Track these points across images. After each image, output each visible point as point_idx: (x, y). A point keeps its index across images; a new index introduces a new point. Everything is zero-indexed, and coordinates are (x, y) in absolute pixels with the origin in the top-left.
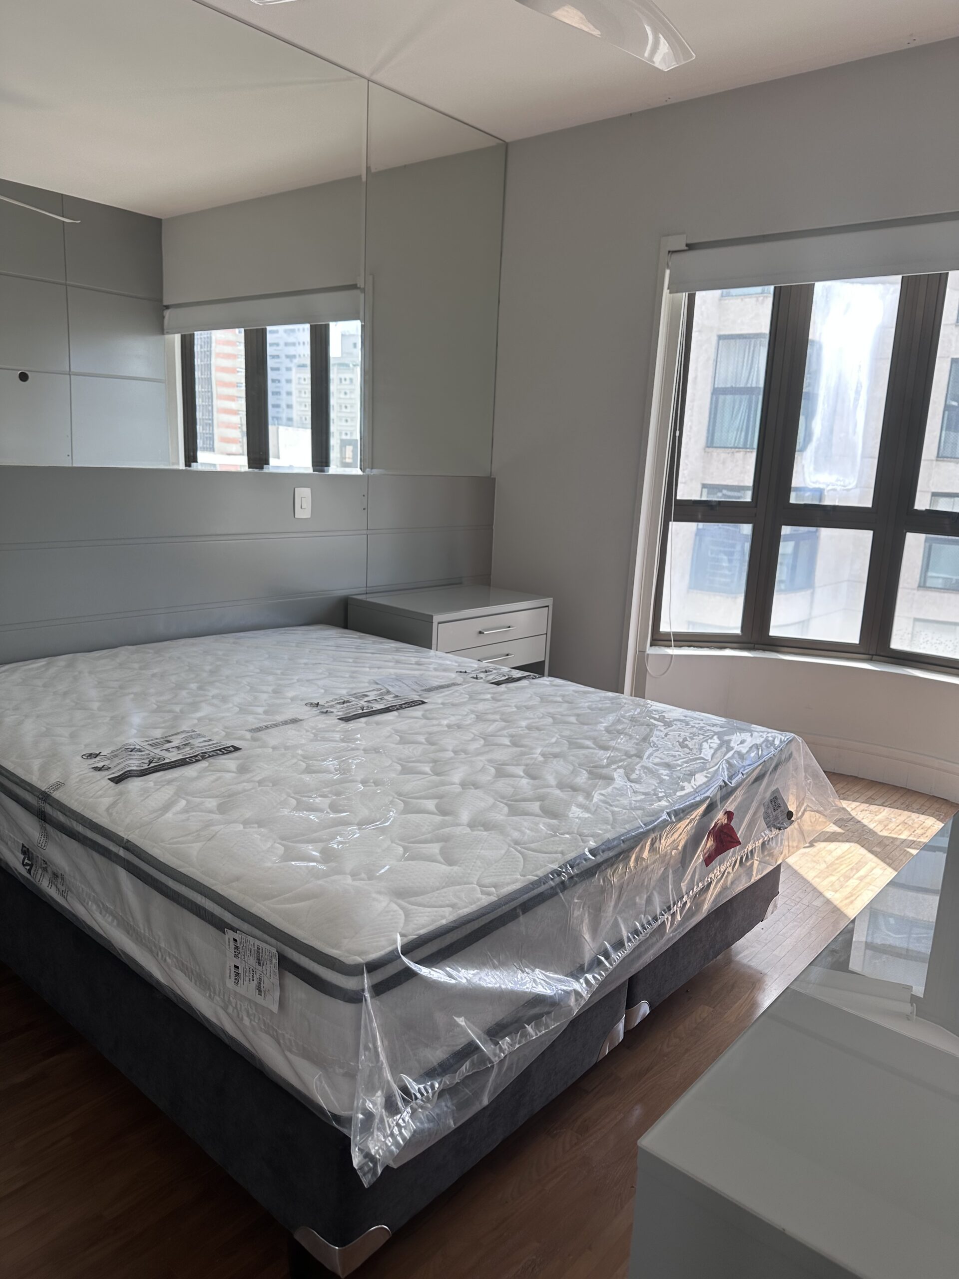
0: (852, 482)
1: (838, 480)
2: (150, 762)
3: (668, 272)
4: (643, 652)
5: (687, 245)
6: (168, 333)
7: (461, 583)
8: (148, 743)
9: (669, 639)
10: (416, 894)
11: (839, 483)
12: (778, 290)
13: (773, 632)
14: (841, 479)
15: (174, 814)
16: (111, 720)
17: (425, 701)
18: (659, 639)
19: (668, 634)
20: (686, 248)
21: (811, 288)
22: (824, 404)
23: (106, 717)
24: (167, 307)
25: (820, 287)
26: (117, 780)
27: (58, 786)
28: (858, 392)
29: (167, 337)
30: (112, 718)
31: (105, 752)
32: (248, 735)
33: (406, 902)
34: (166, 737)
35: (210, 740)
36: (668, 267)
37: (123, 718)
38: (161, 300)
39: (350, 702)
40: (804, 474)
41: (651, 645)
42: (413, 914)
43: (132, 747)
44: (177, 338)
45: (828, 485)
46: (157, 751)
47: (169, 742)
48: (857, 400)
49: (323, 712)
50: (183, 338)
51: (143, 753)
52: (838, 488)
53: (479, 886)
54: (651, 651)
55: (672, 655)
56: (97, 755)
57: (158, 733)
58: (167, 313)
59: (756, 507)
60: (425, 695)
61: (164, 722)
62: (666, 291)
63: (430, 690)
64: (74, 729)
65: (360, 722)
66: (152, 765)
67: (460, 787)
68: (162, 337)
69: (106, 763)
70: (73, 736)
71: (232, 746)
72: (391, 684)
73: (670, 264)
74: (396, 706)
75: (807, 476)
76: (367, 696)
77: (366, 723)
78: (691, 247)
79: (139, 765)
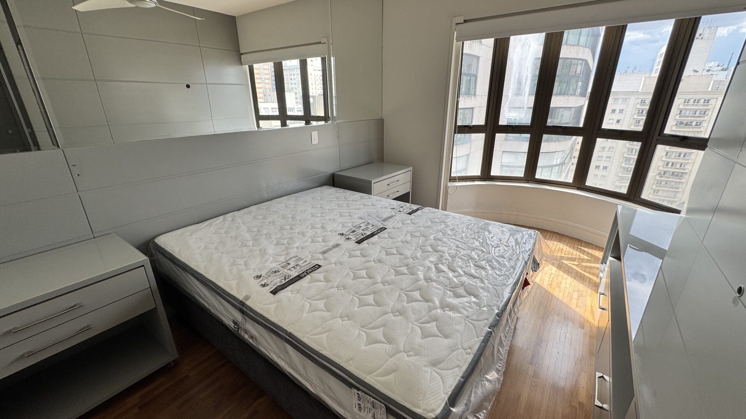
0: (523, 115)
1: (517, 115)
2: (285, 279)
3: (455, 33)
4: (446, 185)
5: (464, 21)
6: (244, 65)
7: (373, 162)
8: (280, 266)
9: (455, 179)
10: (440, 362)
11: (518, 116)
12: (496, 40)
13: (492, 174)
14: (519, 114)
15: (307, 313)
16: (260, 252)
17: (386, 227)
18: (453, 179)
19: (455, 177)
20: (464, 22)
21: (509, 38)
22: (513, 85)
23: (257, 250)
24: (242, 54)
25: (512, 38)
26: (274, 292)
27: (247, 298)
28: (526, 80)
29: (243, 66)
30: (260, 250)
31: (263, 273)
32: (321, 256)
33: (437, 368)
34: (287, 261)
35: (306, 261)
36: (456, 30)
37: (265, 250)
38: (239, 51)
39: (356, 231)
40: (504, 113)
41: (449, 182)
42: (445, 376)
43: (275, 270)
44: (247, 66)
45: (514, 117)
46: (285, 270)
47: (289, 264)
48: (526, 83)
49: (347, 239)
50: (249, 66)
51: (280, 273)
52: (517, 118)
53: (464, 350)
54: (450, 184)
55: (457, 186)
56: (260, 276)
57: (282, 259)
58: (242, 56)
59: (486, 127)
60: (385, 223)
61: (283, 251)
62: (455, 41)
63: (384, 220)
64: (245, 259)
65: (365, 244)
66: (287, 280)
67: (424, 281)
68: (241, 66)
69: (265, 281)
70: (246, 264)
71: (317, 265)
72: (368, 218)
73: (456, 29)
74: (375, 232)
75: (505, 114)
76: (361, 227)
77: (367, 243)
78: (465, 21)
79: (281, 282)
